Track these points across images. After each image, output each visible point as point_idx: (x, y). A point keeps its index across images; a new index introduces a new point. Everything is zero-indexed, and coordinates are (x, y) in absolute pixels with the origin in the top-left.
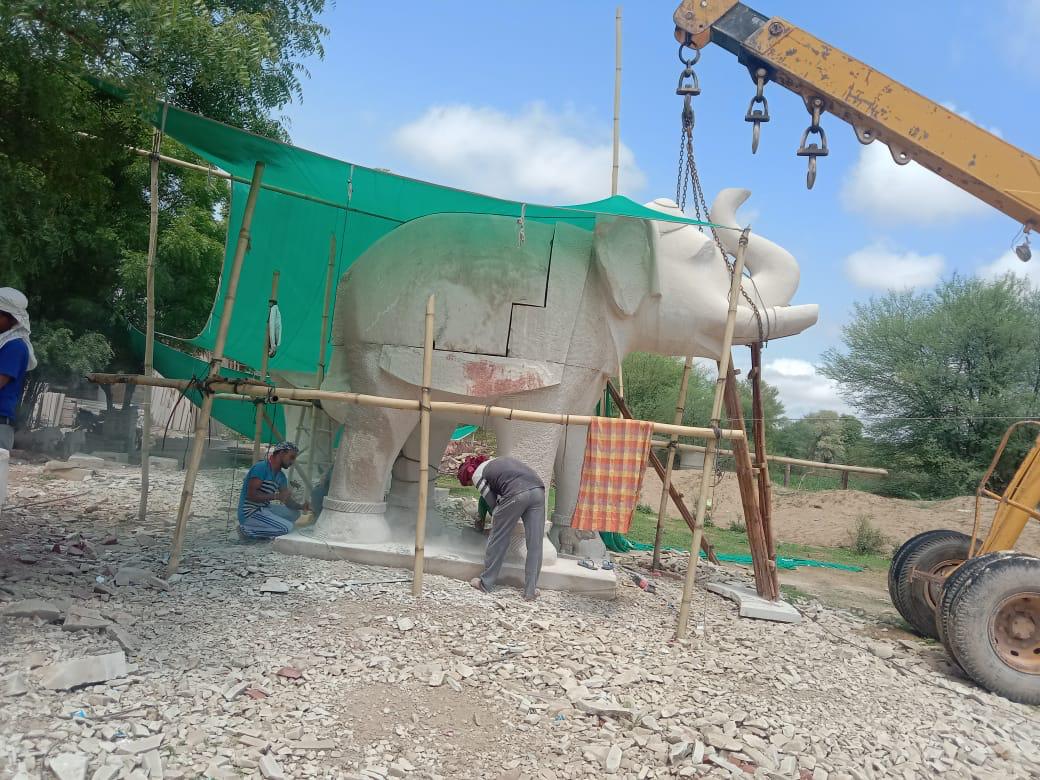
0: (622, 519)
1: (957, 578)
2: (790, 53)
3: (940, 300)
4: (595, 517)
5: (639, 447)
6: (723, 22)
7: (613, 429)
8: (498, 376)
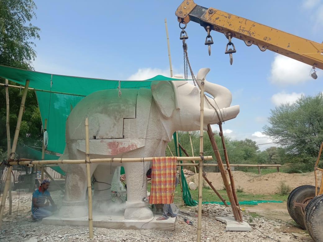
0: (168, 198)
1: (310, 206)
2: (217, 19)
3: (299, 105)
4: (158, 198)
5: (172, 168)
6: (192, 12)
7: (167, 161)
8: (120, 146)
